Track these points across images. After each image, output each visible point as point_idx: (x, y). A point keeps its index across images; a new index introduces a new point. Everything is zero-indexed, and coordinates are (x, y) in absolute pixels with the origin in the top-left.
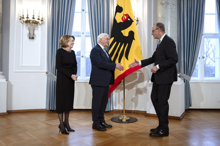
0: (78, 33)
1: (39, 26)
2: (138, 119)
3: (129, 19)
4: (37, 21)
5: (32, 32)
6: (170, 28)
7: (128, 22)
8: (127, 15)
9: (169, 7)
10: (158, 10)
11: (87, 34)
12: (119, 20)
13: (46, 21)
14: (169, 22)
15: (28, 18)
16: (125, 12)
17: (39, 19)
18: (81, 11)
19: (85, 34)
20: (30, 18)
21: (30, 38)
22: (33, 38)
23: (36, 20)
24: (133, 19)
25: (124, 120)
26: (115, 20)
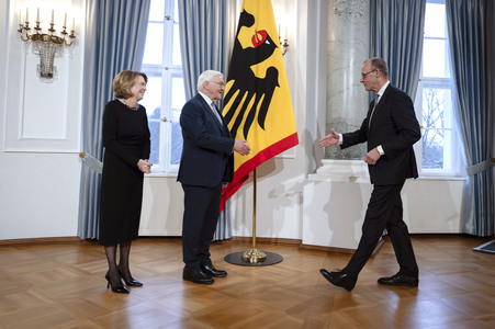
0: (156, 67)
1: (66, 50)
2: (283, 256)
3: (267, 42)
4: (62, 37)
5: (47, 62)
7: (265, 48)
8: (263, 33)
9: (352, 19)
10: (330, 26)
11: (176, 72)
12: (246, 43)
13: (81, 38)
14: (352, 51)
15: (38, 28)
16: (259, 25)
17: (64, 33)
18: (162, 20)
19: (170, 71)
21: (42, 75)
22: (50, 76)
24: (276, 42)
25: (254, 260)
26: (237, 42)
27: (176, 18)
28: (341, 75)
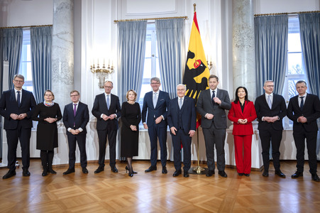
1: (109, 75)
3: (201, 65)
5: (102, 82)
6: (248, 71)
7: (201, 68)
8: (199, 61)
9: (245, 49)
10: (233, 53)
12: (191, 66)
13: (116, 69)
14: (246, 66)
15: (98, 67)
16: (197, 58)
17: (109, 68)
18: (150, 56)
20: (101, 68)
21: (100, 87)
23: (106, 69)
24: (206, 64)
25: (199, 171)
26: (186, 66)
27: (157, 55)
28: (240, 78)
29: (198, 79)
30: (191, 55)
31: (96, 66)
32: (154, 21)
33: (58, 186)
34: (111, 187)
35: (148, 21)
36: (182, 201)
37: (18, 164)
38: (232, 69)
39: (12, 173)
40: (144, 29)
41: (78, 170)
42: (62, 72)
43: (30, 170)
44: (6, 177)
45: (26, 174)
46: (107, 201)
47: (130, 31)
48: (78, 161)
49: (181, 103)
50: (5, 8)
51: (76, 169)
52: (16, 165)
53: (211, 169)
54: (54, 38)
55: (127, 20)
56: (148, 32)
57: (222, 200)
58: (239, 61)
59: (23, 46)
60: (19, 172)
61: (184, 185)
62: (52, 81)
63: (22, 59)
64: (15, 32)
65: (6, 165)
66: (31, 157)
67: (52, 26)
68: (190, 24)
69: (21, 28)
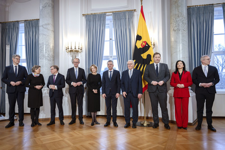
0: (107, 57)
1: (79, 54)
3: (147, 45)
6: (182, 49)
7: (146, 47)
8: (145, 42)
9: (180, 32)
10: (171, 36)
12: (139, 46)
13: (84, 50)
14: (181, 45)
15: (71, 48)
17: (79, 49)
18: (109, 40)
19: (112, 58)
20: (73, 49)
23: (77, 49)
24: (150, 45)
25: (145, 124)
26: (136, 46)
27: (114, 39)
28: (177, 54)
29: (144, 56)
30: (139, 38)
31: (70, 48)
32: (111, 14)
33: (43, 134)
34: (81, 135)
35: (107, 14)
36: (132, 147)
37: (16, 117)
38: (170, 47)
39: (12, 124)
40: (104, 20)
41: (57, 122)
42: (46, 52)
43: (24, 122)
44: (8, 127)
45: (21, 125)
46: (78, 145)
47: (94, 21)
48: (57, 116)
49: (131, 73)
50: (7, 8)
51: (56, 122)
52: (15, 118)
53: (156, 122)
54: (41, 28)
55: (91, 14)
56: (107, 22)
57: (164, 147)
58: (176, 41)
59: (19, 34)
60: (17, 123)
61: (134, 134)
62: (39, 59)
63: (19, 43)
64: (14, 25)
65: (8, 118)
66: (25, 112)
67: (39, 19)
68: (138, 15)
69: (18, 22)
